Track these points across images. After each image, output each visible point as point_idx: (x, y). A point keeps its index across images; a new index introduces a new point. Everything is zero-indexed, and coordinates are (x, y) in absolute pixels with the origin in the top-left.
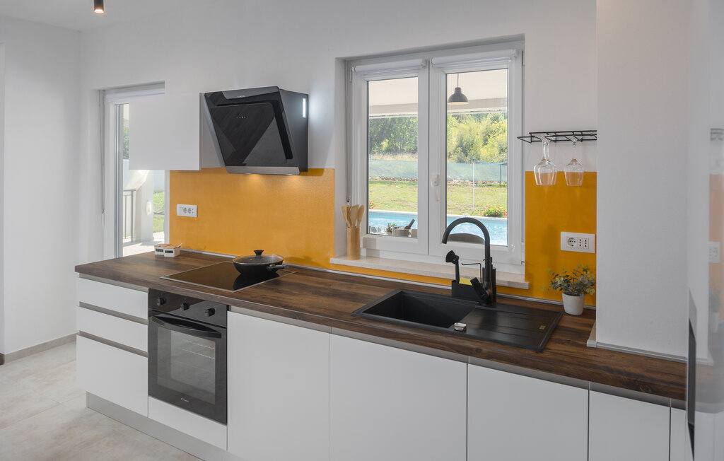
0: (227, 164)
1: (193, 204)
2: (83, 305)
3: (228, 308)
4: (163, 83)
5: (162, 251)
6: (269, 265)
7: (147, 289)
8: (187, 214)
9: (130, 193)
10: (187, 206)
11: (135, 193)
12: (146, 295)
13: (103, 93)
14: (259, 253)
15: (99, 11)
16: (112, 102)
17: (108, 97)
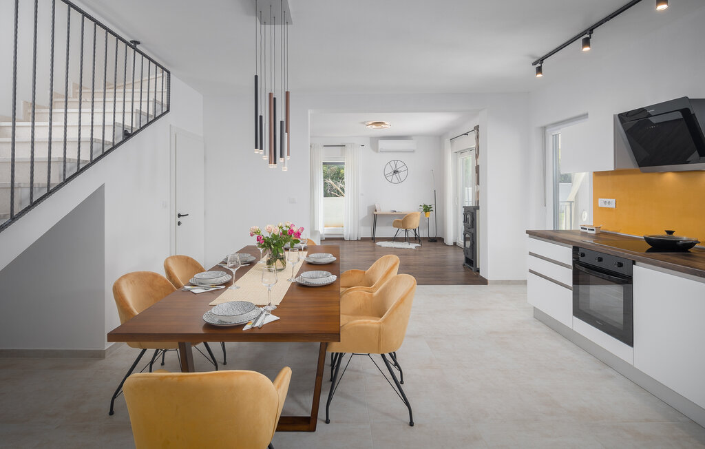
0: (640, 166)
1: (613, 198)
2: (531, 254)
3: (634, 263)
4: (587, 114)
5: (586, 229)
6: (679, 241)
7: (572, 246)
8: (607, 206)
9: (569, 203)
10: (607, 200)
11: (573, 205)
12: (571, 250)
13: (545, 128)
14: (670, 232)
15: (539, 75)
16: (551, 133)
17: (547, 130)
